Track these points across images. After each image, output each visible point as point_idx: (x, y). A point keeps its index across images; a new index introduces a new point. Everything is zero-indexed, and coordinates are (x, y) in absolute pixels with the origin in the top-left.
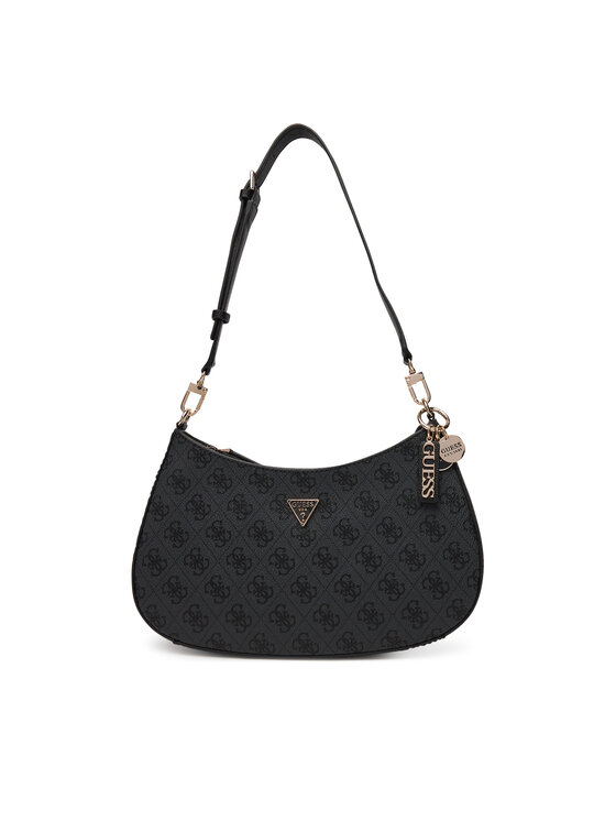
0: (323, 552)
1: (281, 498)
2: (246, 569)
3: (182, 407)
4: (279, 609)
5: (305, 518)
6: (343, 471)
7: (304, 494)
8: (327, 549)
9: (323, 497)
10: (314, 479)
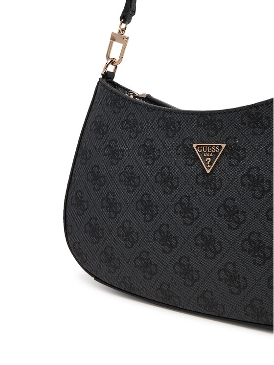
0: (230, 203)
1: (187, 143)
2: (152, 216)
3: (108, 57)
4: (182, 261)
5: (211, 164)
6: (254, 111)
7: (210, 138)
8: (233, 200)
9: (231, 142)
10: (220, 120)
